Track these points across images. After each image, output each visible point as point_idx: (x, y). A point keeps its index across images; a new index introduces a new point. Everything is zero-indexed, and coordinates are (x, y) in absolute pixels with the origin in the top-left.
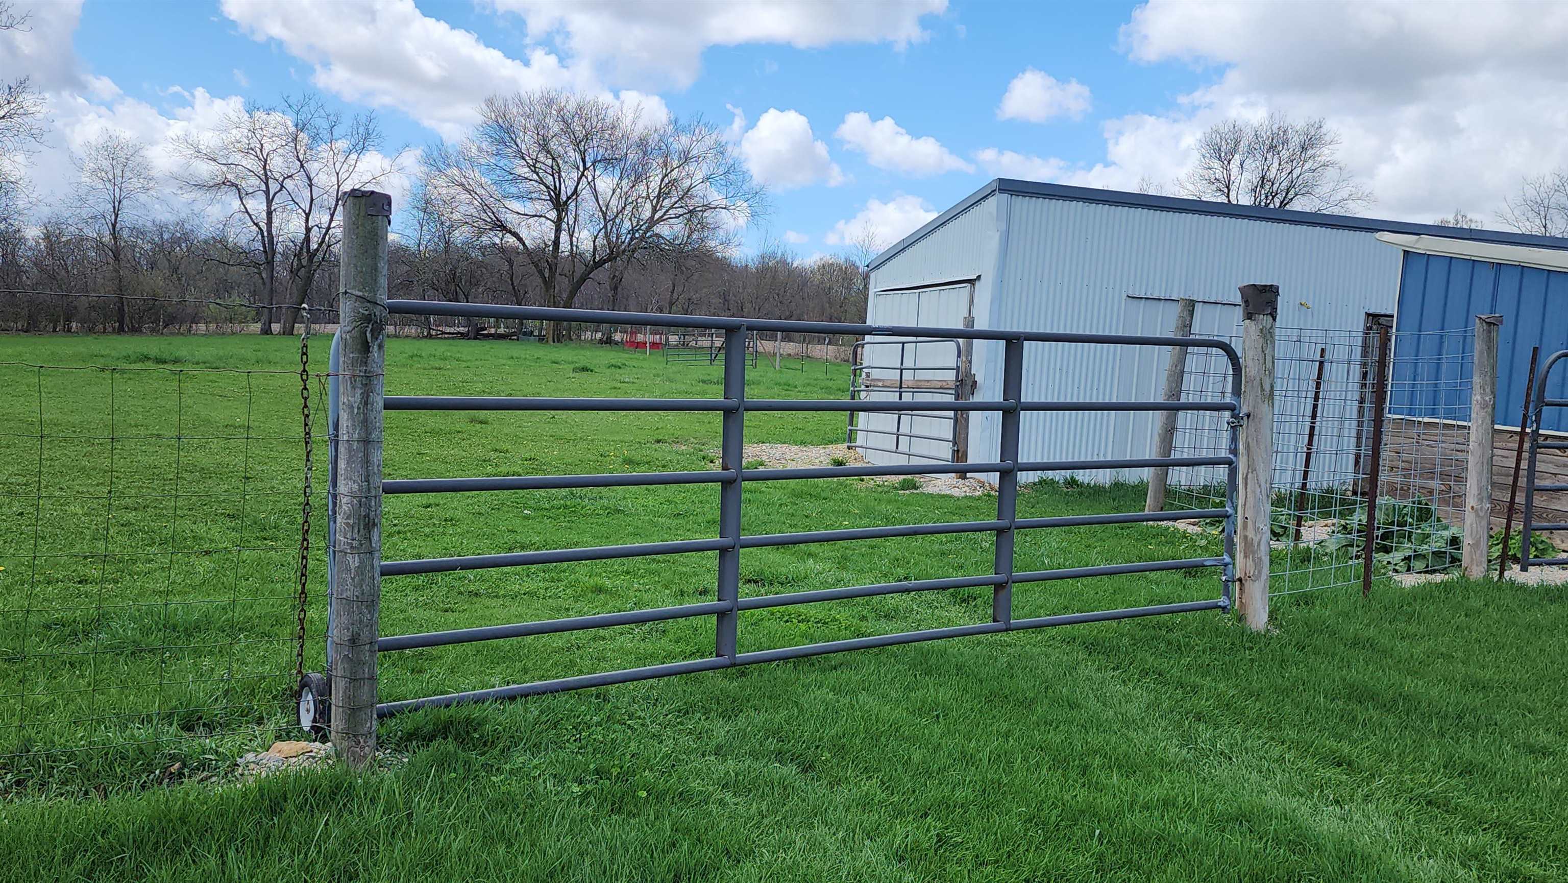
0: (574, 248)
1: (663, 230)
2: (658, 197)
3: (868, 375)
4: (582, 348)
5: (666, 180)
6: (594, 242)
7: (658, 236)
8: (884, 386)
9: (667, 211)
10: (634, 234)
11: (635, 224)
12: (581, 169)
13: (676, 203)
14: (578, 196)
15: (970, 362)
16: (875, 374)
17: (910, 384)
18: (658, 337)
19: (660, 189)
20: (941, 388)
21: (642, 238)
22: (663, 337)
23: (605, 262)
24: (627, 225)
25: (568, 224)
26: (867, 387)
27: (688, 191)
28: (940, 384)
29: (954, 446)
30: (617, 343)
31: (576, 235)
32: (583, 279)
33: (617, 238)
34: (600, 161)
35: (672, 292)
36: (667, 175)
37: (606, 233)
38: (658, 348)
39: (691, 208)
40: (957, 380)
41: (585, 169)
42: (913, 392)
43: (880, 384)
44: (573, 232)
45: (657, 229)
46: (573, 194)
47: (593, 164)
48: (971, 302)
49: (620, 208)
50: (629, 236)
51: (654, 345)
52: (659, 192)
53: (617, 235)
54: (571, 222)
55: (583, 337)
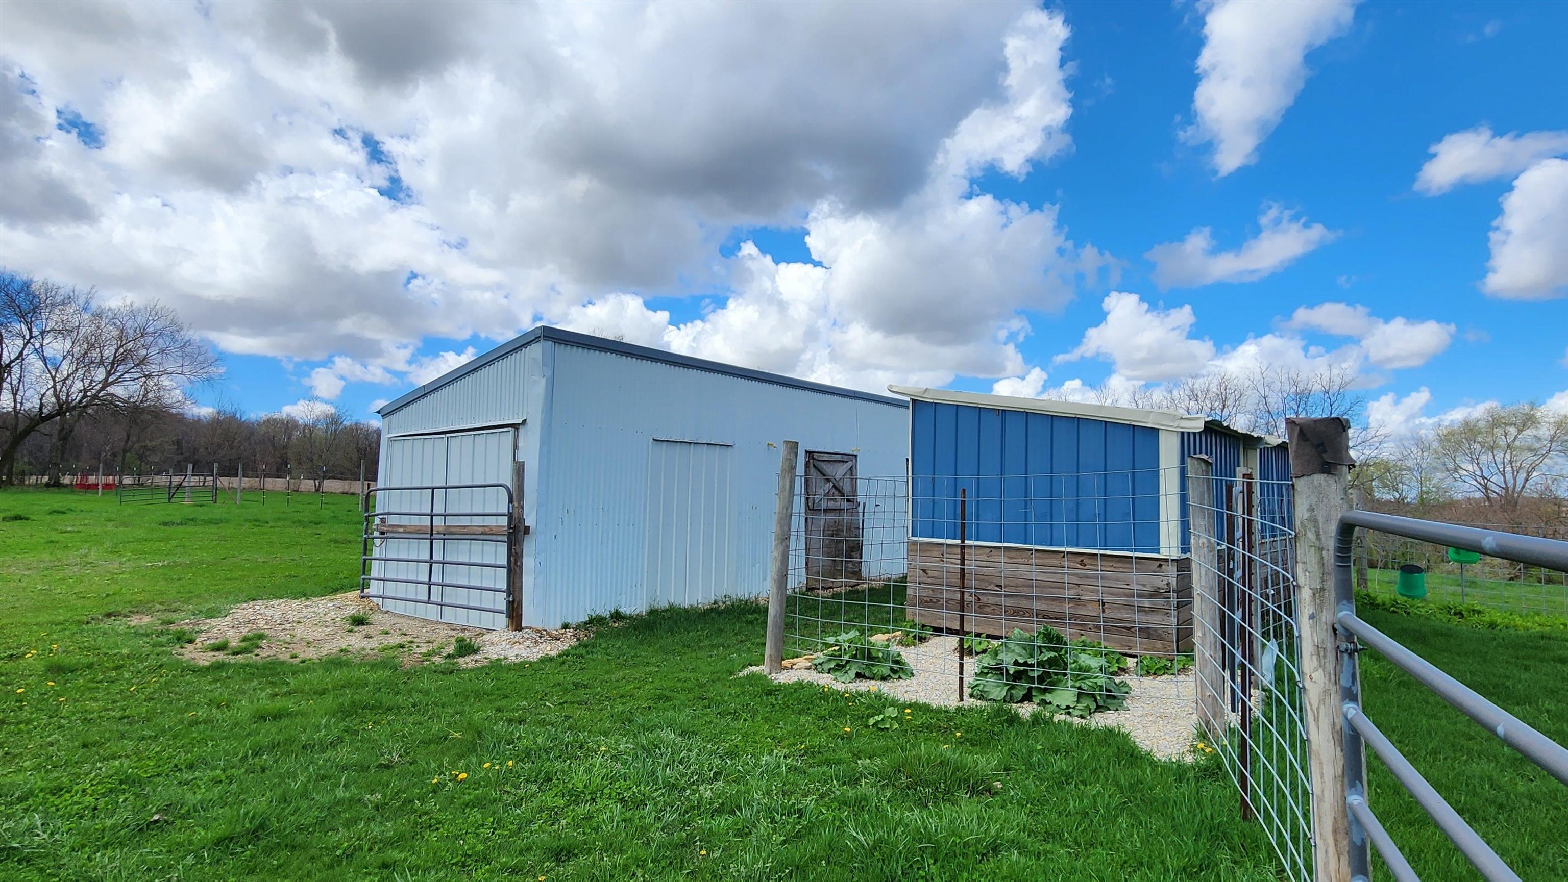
0: (19, 406)
1: (118, 390)
2: (113, 363)
3: (383, 521)
4: (23, 492)
5: (121, 350)
6: (41, 399)
7: (113, 395)
8: (405, 532)
9: (122, 375)
10: (85, 393)
11: (87, 385)
12: (28, 337)
13: (133, 368)
14: (23, 359)
15: (522, 508)
16: (392, 520)
17: (441, 529)
18: (111, 478)
19: (115, 357)
20: (482, 534)
21: (95, 397)
22: (117, 478)
23: (53, 416)
24: (79, 385)
25: (11, 384)
26: (382, 533)
27: (144, 359)
28: (481, 530)
29: (509, 596)
30: (66, 486)
31: (20, 393)
32: (27, 432)
33: (68, 396)
34: (49, 332)
35: (127, 442)
36: (121, 346)
37: (55, 391)
38: (111, 489)
39: (147, 373)
40: (509, 527)
41: (31, 337)
42: (444, 540)
43: (401, 530)
44: (18, 390)
45: (110, 389)
46: (17, 358)
47: (42, 333)
48: (516, 447)
49: (70, 371)
50: (81, 395)
51: (107, 486)
52: (114, 360)
53: (68, 394)
54: (14, 383)
55: (27, 482)
